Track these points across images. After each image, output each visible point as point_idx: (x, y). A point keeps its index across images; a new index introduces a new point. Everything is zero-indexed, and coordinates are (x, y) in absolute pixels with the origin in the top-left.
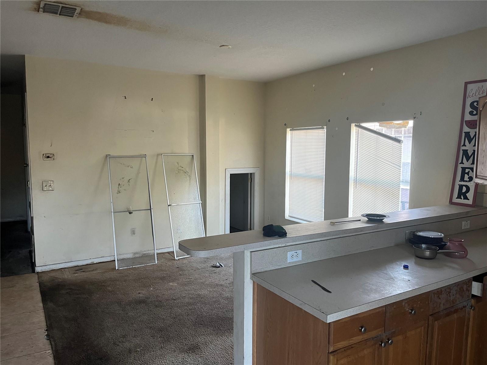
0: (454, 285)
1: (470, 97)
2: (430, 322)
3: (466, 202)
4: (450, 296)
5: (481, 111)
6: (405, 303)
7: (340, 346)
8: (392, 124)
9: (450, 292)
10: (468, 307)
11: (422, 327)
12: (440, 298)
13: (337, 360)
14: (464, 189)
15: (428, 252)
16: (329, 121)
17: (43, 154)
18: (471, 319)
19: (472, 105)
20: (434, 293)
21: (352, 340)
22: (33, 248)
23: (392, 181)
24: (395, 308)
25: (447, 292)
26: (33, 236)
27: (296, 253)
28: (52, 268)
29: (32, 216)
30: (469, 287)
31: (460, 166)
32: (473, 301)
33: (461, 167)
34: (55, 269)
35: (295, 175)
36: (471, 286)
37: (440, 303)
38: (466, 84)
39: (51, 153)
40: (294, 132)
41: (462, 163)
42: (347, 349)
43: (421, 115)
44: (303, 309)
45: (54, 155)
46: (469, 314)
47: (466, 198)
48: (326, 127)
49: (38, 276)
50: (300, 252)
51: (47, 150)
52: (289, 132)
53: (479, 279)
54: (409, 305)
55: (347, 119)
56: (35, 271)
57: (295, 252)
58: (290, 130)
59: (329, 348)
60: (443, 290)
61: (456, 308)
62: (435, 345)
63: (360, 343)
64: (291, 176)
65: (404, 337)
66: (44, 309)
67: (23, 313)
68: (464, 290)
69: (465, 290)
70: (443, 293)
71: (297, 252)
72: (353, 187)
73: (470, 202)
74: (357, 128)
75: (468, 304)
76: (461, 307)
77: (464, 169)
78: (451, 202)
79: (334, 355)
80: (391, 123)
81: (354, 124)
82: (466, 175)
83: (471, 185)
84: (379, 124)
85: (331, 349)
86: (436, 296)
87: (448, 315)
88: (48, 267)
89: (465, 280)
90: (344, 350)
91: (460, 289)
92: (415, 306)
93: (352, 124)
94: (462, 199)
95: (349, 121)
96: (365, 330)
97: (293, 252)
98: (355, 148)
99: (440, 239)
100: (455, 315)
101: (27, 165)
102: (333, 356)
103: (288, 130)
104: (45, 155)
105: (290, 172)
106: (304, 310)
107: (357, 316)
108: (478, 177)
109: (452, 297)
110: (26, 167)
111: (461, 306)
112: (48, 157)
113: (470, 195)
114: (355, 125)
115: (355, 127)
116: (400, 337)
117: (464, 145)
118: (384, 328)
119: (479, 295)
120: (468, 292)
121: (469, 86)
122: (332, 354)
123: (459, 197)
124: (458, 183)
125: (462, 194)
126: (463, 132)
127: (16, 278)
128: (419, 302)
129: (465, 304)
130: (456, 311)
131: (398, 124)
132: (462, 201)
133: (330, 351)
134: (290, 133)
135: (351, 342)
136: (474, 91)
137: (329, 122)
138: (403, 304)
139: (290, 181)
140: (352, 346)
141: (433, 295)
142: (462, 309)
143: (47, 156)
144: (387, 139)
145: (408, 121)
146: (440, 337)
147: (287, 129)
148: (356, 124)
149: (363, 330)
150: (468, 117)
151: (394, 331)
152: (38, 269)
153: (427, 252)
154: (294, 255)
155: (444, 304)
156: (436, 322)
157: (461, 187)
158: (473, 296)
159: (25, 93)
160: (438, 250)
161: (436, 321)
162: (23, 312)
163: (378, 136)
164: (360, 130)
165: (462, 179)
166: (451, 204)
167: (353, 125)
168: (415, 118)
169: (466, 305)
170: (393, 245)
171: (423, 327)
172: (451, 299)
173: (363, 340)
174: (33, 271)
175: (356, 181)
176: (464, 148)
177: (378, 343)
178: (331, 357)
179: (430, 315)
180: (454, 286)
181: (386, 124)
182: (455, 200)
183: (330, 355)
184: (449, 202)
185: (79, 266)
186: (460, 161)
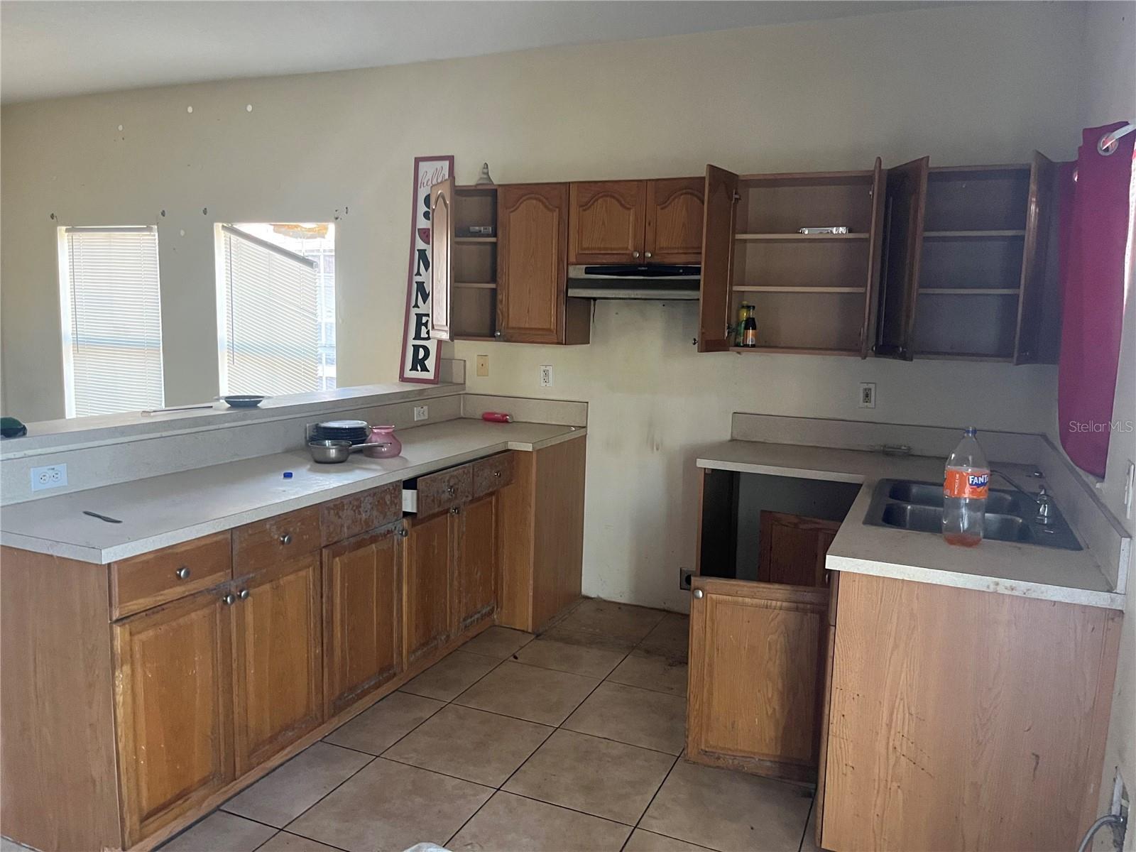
0: (366, 494)
1: (425, 185)
2: (325, 559)
3: (424, 375)
4: (360, 513)
5: (434, 210)
6: (271, 525)
7: (135, 607)
8: (299, 229)
9: (358, 507)
10: (396, 532)
11: (309, 568)
12: (340, 517)
13: (131, 634)
14: (422, 353)
15: (334, 450)
16: (163, 214)
18: (405, 554)
19: (427, 201)
20: (329, 509)
21: (161, 595)
23: (303, 346)
24: (250, 535)
25: (353, 506)
27: (51, 471)
30: (396, 497)
31: (414, 311)
32: (405, 523)
33: (416, 314)
35: (87, 342)
36: (399, 497)
37: (342, 526)
38: (418, 161)
40: (77, 236)
41: (416, 306)
42: (153, 613)
43: (347, 213)
44: (55, 554)
46: (400, 544)
47: (425, 369)
48: (156, 227)
50: (62, 468)
52: (63, 238)
53: (410, 484)
54: (278, 528)
55: (205, 212)
57: (49, 469)
58: (67, 230)
59: (111, 612)
60: (345, 502)
61: (374, 534)
62: (338, 601)
63: (181, 601)
64: (76, 343)
65: (275, 587)
68: (385, 503)
69: (388, 503)
70: (346, 508)
71: (53, 469)
72: (228, 363)
73: (430, 375)
74: (228, 234)
75: (395, 527)
76: (383, 532)
77: (419, 316)
78: (403, 379)
79: (124, 624)
80: (296, 227)
81: (220, 225)
82: (423, 327)
83: (432, 346)
84: (272, 227)
85: (116, 615)
86: (332, 512)
87: (360, 545)
89: (386, 485)
90: (146, 615)
91: (379, 501)
92: (291, 529)
93: (215, 224)
94: (418, 371)
95: (208, 215)
96: (187, 574)
97: (45, 469)
98: (227, 277)
99: (362, 429)
100: (373, 546)
102: (120, 626)
103: (61, 230)
105: (72, 334)
106: (58, 557)
107: (170, 551)
108: (435, 328)
109: (364, 515)
111: (383, 529)
113: (430, 363)
114: (223, 226)
115: (223, 232)
116: (267, 587)
117: (418, 274)
118: (230, 570)
119: (415, 511)
120: (394, 506)
121: (421, 164)
122: (120, 623)
123: (414, 368)
124: (412, 342)
125: (419, 363)
126: (416, 249)
128: (299, 524)
129: (390, 526)
130: (374, 539)
131: (310, 230)
132: (419, 374)
133: (114, 618)
134: (66, 238)
135: (158, 598)
136: (429, 176)
137: (164, 216)
138: (268, 526)
139: (74, 357)
140: (163, 607)
141: (326, 512)
142: (385, 535)
144: (286, 258)
145: (326, 223)
146: (346, 585)
147: (58, 228)
148: (225, 225)
149: (184, 575)
150: (423, 223)
151: (252, 577)
153: (331, 450)
154: (47, 475)
155: (348, 528)
156: (337, 559)
157: (416, 348)
158: (406, 514)
160: (351, 446)
161: (338, 556)
163: (271, 252)
164: (234, 237)
165: (418, 337)
166: (402, 381)
167: (218, 227)
168: (337, 218)
169: (393, 528)
170: (279, 451)
171: (311, 568)
172: (363, 519)
173: (187, 593)
175: (232, 347)
176: (418, 279)
177: (220, 600)
178: (118, 630)
179: (324, 547)
180: (367, 496)
181: (287, 227)
182: (409, 374)
183: (114, 625)
184: (400, 378)
186: (413, 303)
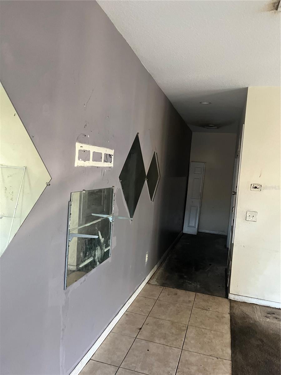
17: (251, 184)
22: (229, 273)
26: (231, 262)
28: (244, 300)
29: (233, 243)
34: (247, 302)
39: (260, 183)
45: (261, 186)
49: (230, 305)
51: (256, 181)
56: (228, 297)
66: (232, 361)
67: (210, 356)
88: (241, 297)
101: (235, 193)
104: (252, 185)
110: (234, 194)
112: (256, 188)
127: (211, 298)
143: (255, 186)
152: (231, 297)
159: (244, 125)
162: (211, 354)
174: (227, 297)
185: (271, 307)
